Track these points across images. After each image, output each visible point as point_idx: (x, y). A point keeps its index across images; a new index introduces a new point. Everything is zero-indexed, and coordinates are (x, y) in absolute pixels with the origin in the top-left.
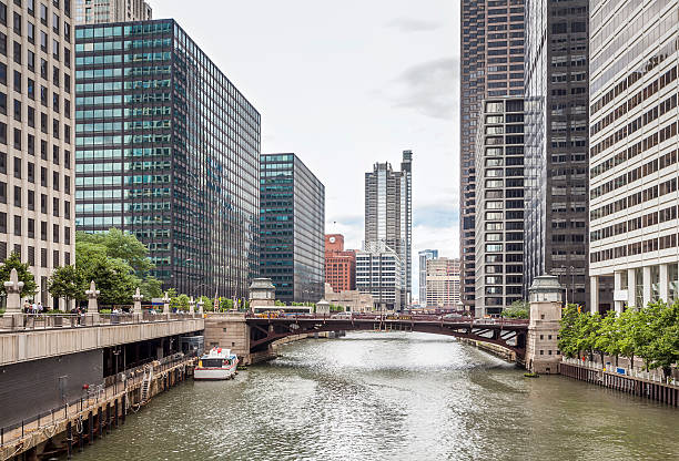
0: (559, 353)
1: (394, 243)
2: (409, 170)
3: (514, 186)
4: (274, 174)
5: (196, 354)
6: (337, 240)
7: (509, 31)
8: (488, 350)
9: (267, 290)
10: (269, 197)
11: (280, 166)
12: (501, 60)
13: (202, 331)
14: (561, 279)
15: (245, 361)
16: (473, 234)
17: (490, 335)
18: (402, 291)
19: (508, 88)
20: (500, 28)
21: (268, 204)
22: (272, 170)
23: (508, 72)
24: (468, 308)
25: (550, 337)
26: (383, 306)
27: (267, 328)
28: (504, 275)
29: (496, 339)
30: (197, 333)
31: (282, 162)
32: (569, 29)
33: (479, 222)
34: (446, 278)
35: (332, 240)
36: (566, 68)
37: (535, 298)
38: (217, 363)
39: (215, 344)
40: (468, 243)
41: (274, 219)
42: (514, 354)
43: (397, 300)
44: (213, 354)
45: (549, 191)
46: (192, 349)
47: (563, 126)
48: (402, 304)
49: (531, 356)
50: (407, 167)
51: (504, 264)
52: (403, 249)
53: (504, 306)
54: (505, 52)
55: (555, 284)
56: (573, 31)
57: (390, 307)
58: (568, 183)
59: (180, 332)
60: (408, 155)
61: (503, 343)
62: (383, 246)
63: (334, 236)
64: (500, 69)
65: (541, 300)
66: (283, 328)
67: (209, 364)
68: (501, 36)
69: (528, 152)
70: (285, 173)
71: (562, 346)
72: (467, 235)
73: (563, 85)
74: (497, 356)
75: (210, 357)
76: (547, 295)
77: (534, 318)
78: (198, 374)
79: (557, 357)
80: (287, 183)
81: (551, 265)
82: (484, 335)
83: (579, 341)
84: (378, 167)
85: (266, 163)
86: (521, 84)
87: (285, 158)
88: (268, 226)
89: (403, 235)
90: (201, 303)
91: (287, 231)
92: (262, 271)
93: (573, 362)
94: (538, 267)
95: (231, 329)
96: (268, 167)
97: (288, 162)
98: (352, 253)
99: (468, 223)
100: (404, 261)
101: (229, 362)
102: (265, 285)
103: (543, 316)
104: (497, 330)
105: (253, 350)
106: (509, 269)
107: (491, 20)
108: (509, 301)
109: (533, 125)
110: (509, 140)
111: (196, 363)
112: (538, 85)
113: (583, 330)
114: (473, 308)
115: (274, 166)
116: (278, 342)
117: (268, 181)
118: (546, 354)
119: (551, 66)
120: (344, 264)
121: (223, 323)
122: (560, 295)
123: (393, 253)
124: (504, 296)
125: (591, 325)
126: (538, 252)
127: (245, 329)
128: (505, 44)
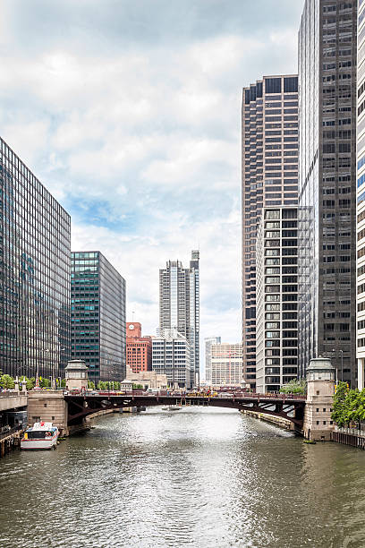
0: (331, 423)
1: (185, 330)
2: (197, 267)
3: (289, 282)
4: (82, 269)
5: (20, 427)
6: (135, 327)
7: (283, 150)
8: (269, 422)
9: (82, 370)
10: (77, 289)
11: (87, 262)
12: (276, 175)
13: (25, 407)
14: (332, 361)
15: (64, 432)
16: (254, 323)
17: (273, 408)
18: (192, 372)
19: (283, 199)
20: (276, 147)
21: (77, 295)
22: (80, 266)
23: (283, 185)
24: (248, 386)
25: (324, 410)
26: (176, 384)
27: (82, 404)
28: (281, 357)
29: (279, 412)
30: (21, 409)
31: (89, 259)
32: (337, 150)
33: (260, 312)
34: (228, 360)
35: (132, 327)
36: (334, 183)
37: (311, 377)
38: (41, 435)
39: (37, 418)
40: (249, 330)
41: (83, 309)
42: (292, 424)
43: (188, 379)
44: (37, 427)
45: (321, 286)
46: (17, 422)
47: (332, 231)
48: (192, 383)
49: (308, 425)
50: (195, 265)
51: (281, 348)
52: (192, 335)
53: (281, 384)
54: (279, 168)
55: (328, 365)
56: (340, 152)
57: (182, 385)
58: (337, 280)
59: (8, 408)
60: (196, 254)
61: (285, 415)
62: (175, 332)
63: (133, 324)
64: (276, 182)
65: (317, 379)
66: (96, 404)
67: (33, 435)
68: (276, 154)
69: (301, 253)
70: (92, 269)
71: (335, 417)
72: (248, 323)
73: (331, 197)
74: (278, 426)
75: (34, 429)
76: (322, 375)
77: (310, 394)
78: (24, 445)
79: (331, 426)
80: (93, 278)
81: (323, 349)
82: (268, 409)
83: (350, 413)
84: (171, 264)
85: (75, 259)
86: (295, 195)
87: (92, 256)
88: (77, 315)
89: (192, 324)
90: (24, 381)
91: (94, 319)
92: (73, 354)
93: (344, 430)
94: (312, 350)
95: (51, 405)
96: (77, 262)
97: (94, 259)
98: (149, 338)
99: (250, 313)
100: (193, 346)
101: (51, 434)
102: (79, 366)
103: (318, 392)
104: (279, 405)
105: (69, 424)
106: (285, 353)
107: (267, 140)
108: (286, 380)
109: (306, 230)
110: (285, 242)
111: (22, 435)
112: (310, 197)
113: (352, 404)
114: (253, 386)
115: (82, 262)
116: (91, 416)
117: (77, 275)
118: (321, 424)
119: (322, 180)
120: (142, 348)
121: (44, 399)
122: (332, 375)
123: (183, 339)
124: (281, 375)
125: (359, 400)
126: (312, 338)
127: (63, 404)
128: (279, 161)
